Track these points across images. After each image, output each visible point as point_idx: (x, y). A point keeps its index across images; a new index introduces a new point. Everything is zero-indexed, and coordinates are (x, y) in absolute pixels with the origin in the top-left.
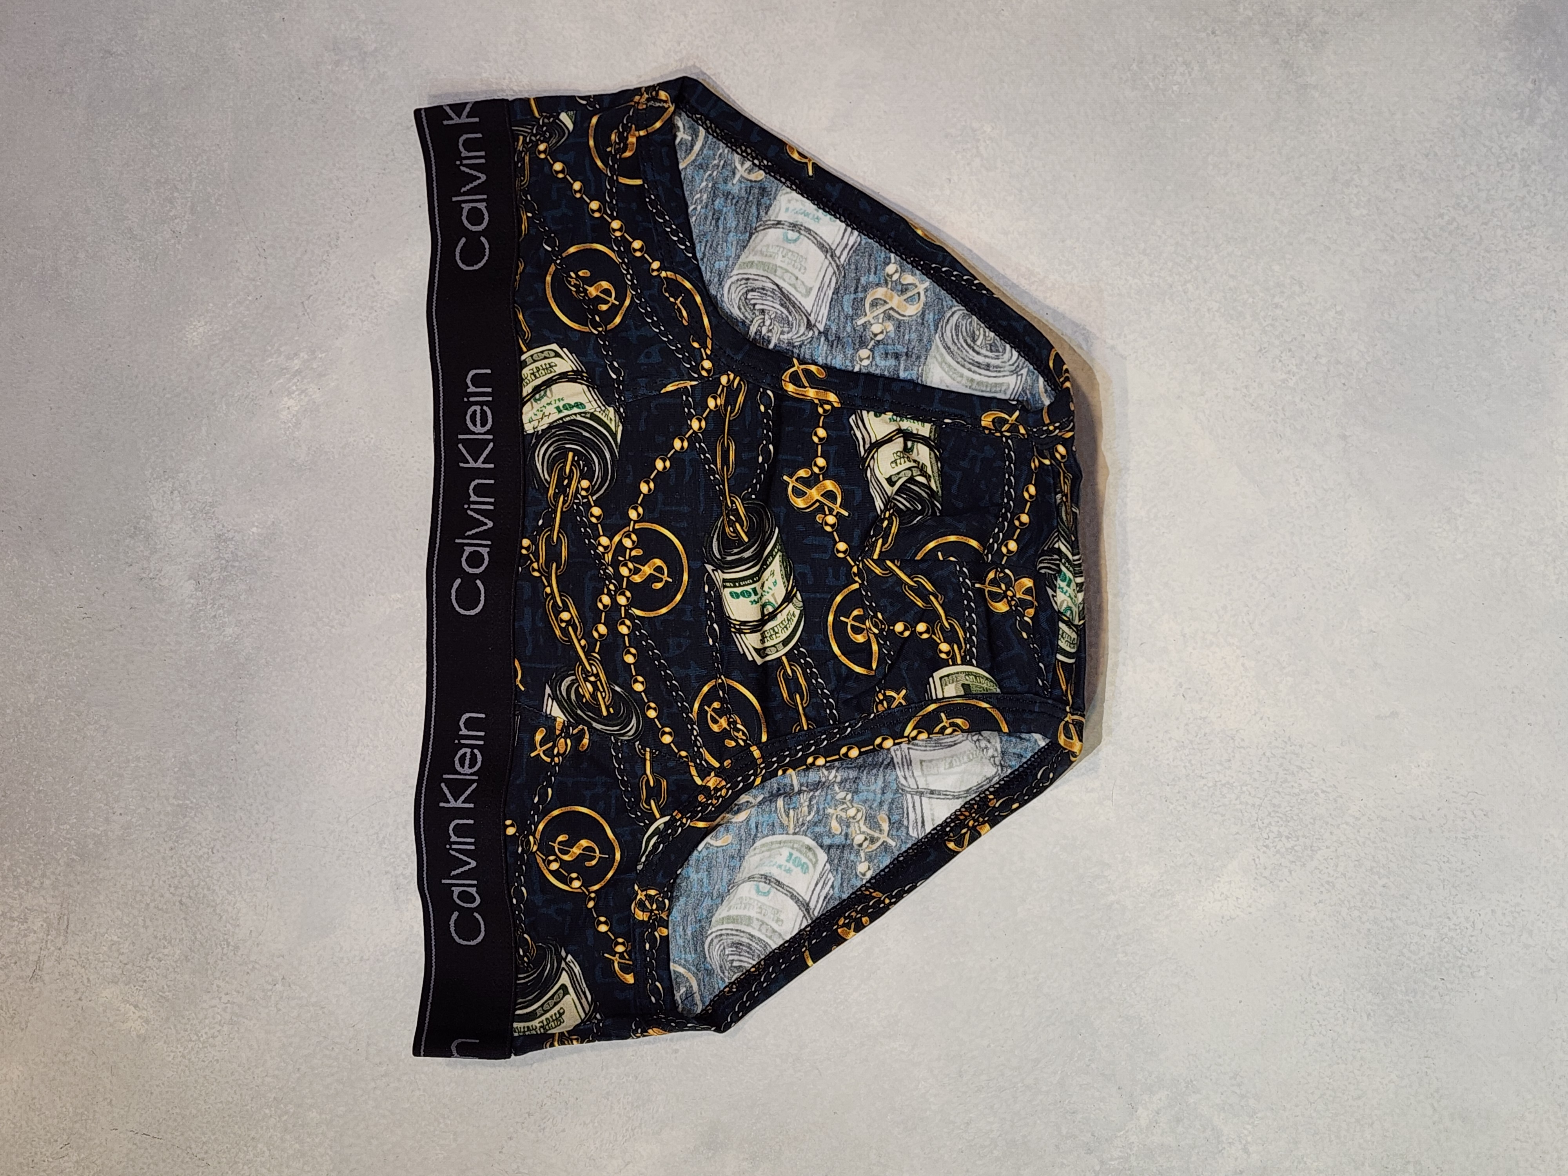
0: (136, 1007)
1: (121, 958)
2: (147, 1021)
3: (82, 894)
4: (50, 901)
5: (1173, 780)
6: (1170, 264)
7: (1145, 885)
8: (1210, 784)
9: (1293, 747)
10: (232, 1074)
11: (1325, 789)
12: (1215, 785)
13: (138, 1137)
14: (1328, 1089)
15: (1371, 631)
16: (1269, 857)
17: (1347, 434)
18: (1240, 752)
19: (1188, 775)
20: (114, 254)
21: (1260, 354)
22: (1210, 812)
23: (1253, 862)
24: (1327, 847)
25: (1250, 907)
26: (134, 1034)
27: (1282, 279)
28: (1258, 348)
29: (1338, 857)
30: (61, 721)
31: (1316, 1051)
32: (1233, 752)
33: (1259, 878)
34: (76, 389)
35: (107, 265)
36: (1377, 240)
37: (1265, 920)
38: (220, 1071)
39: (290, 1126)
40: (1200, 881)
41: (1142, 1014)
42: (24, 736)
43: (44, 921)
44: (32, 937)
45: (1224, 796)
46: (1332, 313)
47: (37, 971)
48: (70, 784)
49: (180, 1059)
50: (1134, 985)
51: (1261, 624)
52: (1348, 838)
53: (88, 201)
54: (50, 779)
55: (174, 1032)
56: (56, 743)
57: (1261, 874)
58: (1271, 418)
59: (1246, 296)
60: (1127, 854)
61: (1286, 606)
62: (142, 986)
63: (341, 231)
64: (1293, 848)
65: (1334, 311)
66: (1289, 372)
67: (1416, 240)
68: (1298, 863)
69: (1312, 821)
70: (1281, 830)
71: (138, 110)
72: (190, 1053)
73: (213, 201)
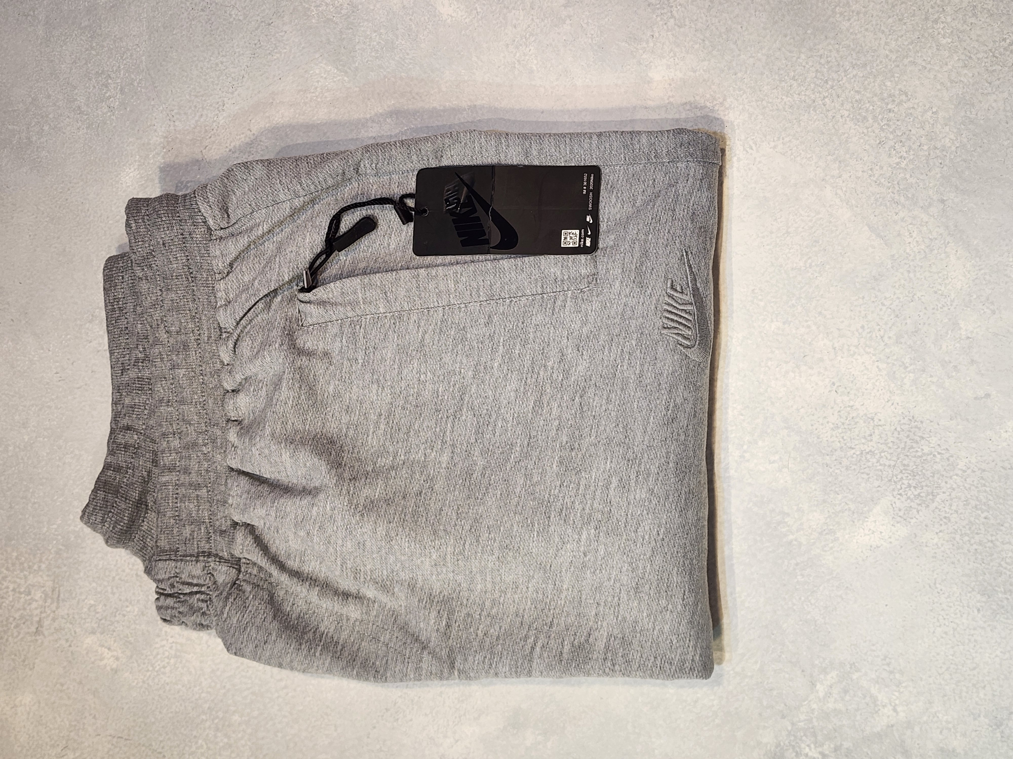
0: (109, 649)
1: (97, 616)
2: (117, 659)
3: (68, 573)
4: (45, 578)
5: (831, 451)
6: (812, 85)
7: (814, 527)
8: (858, 453)
9: (916, 423)
10: (178, 692)
11: (940, 451)
12: (862, 453)
13: (115, 740)
14: (952, 663)
15: (968, 338)
16: (902, 502)
17: (945, 198)
18: (878, 429)
19: (841, 448)
20: (69, 125)
21: (880, 146)
22: (859, 472)
23: (890, 507)
24: (944, 493)
25: (890, 538)
26: (108, 668)
27: (893, 91)
28: (878, 142)
29: (951, 499)
30: (48, 454)
31: (942, 638)
32: (873, 429)
33: (896, 517)
34: (47, 222)
35: (64, 133)
36: (959, 59)
37: (901, 547)
38: (170, 690)
39: (220, 727)
40: (854, 522)
41: (816, 618)
42: (22, 465)
43: (43, 592)
44: (34, 605)
45: (868, 461)
46: (930, 113)
47: (39, 629)
48: (56, 497)
49: (141, 684)
50: (810, 598)
51: (890, 338)
52: (958, 485)
53: (49, 89)
54: (41, 494)
55: (135, 665)
56: (44, 469)
57: (897, 514)
58: (890, 191)
59: (868, 105)
60: (801, 505)
61: (906, 323)
62: (112, 635)
63: (225, 99)
64: (919, 495)
65: (931, 112)
66: (901, 157)
67: (987, 58)
68: (923, 505)
69: (932, 475)
70: (910, 482)
71: (81, 23)
72: (148, 679)
73: (136, 84)
